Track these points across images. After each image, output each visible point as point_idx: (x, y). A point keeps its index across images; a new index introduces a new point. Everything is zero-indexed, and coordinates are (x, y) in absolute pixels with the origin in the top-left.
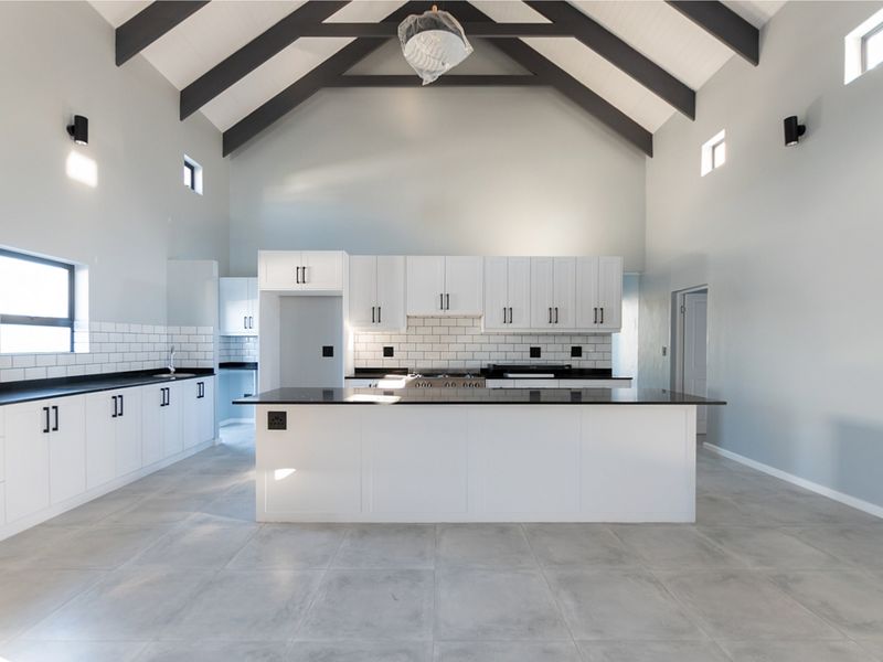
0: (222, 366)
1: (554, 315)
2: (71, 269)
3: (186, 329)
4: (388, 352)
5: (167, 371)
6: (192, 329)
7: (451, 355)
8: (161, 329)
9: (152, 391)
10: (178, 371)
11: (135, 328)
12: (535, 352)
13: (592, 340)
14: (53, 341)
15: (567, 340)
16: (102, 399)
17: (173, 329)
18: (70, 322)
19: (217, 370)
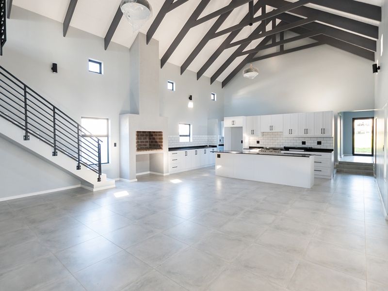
0: (219, 145)
1: (306, 131)
2: (190, 125)
3: (211, 136)
4: (258, 142)
5: (207, 146)
6: (212, 136)
7: (276, 143)
8: (206, 136)
9: (203, 150)
10: (209, 146)
11: (201, 136)
12: (304, 143)
13: (325, 139)
14: (186, 139)
15: (316, 139)
16: (194, 151)
17: (209, 136)
18: (189, 136)
19: (218, 146)
